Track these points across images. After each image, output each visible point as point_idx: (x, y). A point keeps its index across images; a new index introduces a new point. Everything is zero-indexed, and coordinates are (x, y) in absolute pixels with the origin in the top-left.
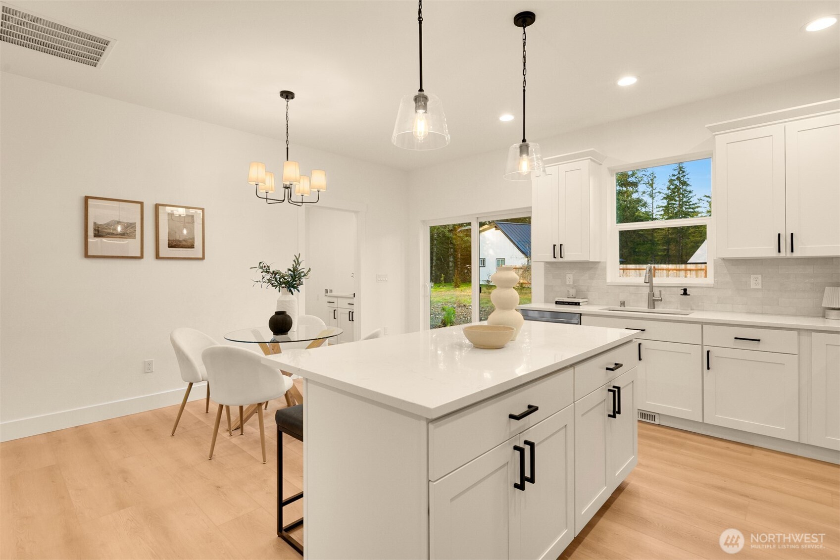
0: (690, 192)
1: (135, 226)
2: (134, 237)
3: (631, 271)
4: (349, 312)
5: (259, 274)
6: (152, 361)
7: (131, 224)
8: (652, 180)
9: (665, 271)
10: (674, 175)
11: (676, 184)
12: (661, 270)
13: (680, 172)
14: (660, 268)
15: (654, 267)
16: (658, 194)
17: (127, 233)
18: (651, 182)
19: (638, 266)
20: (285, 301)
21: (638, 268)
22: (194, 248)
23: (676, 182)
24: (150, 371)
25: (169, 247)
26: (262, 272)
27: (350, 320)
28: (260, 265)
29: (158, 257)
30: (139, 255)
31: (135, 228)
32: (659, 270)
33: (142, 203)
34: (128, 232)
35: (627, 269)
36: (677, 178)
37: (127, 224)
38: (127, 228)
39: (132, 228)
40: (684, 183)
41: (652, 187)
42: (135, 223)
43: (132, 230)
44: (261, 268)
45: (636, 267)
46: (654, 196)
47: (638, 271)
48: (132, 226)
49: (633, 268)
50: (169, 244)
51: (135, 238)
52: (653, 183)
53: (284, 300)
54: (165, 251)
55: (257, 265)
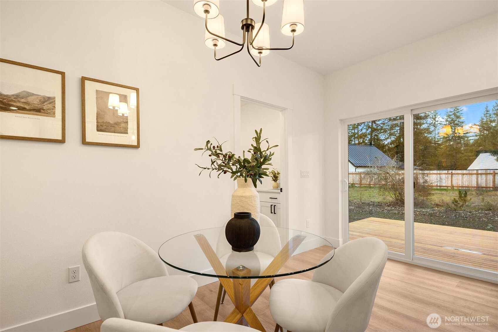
0: (463, 122)
1: (55, 101)
2: (53, 115)
3: (433, 175)
4: (271, 205)
5: (206, 159)
6: (79, 267)
7: (49, 98)
8: (435, 115)
9: (460, 175)
10: (451, 112)
11: (452, 118)
12: (457, 174)
13: (456, 110)
14: (456, 173)
15: (452, 172)
16: (439, 125)
17: (44, 110)
18: (434, 117)
19: (439, 172)
20: (245, 197)
21: (439, 173)
22: (127, 133)
23: (453, 116)
24: (75, 280)
25: (98, 130)
26: (210, 156)
27: (271, 213)
28: (207, 145)
29: (84, 142)
30: (60, 137)
31: (55, 104)
32: (454, 174)
33: (63, 74)
34: (44, 108)
35: (430, 174)
36: (453, 114)
37: (44, 97)
38: (44, 102)
39: (50, 103)
40: (458, 117)
41: (435, 120)
42: (54, 98)
43: (50, 106)
44: (210, 149)
45: (437, 172)
46: (436, 126)
47: (439, 175)
48: (50, 100)
49: (435, 173)
50: (97, 126)
51: (54, 117)
52: (435, 118)
53: (244, 195)
54: (93, 135)
55: (204, 146)
